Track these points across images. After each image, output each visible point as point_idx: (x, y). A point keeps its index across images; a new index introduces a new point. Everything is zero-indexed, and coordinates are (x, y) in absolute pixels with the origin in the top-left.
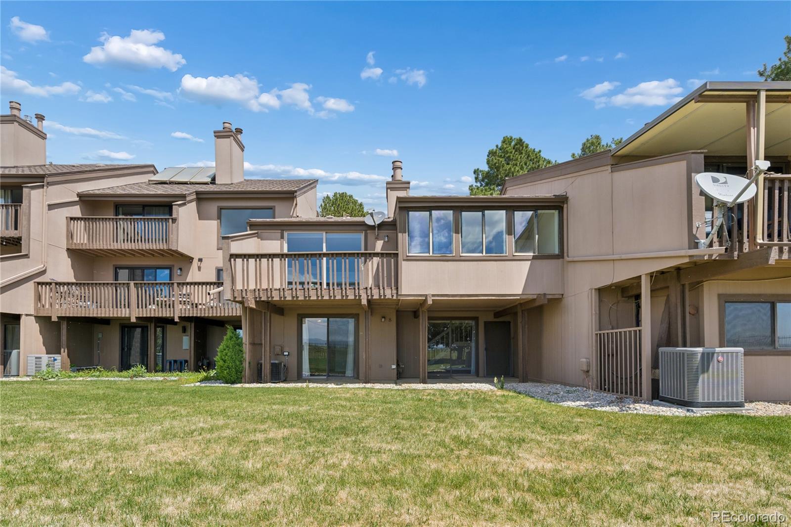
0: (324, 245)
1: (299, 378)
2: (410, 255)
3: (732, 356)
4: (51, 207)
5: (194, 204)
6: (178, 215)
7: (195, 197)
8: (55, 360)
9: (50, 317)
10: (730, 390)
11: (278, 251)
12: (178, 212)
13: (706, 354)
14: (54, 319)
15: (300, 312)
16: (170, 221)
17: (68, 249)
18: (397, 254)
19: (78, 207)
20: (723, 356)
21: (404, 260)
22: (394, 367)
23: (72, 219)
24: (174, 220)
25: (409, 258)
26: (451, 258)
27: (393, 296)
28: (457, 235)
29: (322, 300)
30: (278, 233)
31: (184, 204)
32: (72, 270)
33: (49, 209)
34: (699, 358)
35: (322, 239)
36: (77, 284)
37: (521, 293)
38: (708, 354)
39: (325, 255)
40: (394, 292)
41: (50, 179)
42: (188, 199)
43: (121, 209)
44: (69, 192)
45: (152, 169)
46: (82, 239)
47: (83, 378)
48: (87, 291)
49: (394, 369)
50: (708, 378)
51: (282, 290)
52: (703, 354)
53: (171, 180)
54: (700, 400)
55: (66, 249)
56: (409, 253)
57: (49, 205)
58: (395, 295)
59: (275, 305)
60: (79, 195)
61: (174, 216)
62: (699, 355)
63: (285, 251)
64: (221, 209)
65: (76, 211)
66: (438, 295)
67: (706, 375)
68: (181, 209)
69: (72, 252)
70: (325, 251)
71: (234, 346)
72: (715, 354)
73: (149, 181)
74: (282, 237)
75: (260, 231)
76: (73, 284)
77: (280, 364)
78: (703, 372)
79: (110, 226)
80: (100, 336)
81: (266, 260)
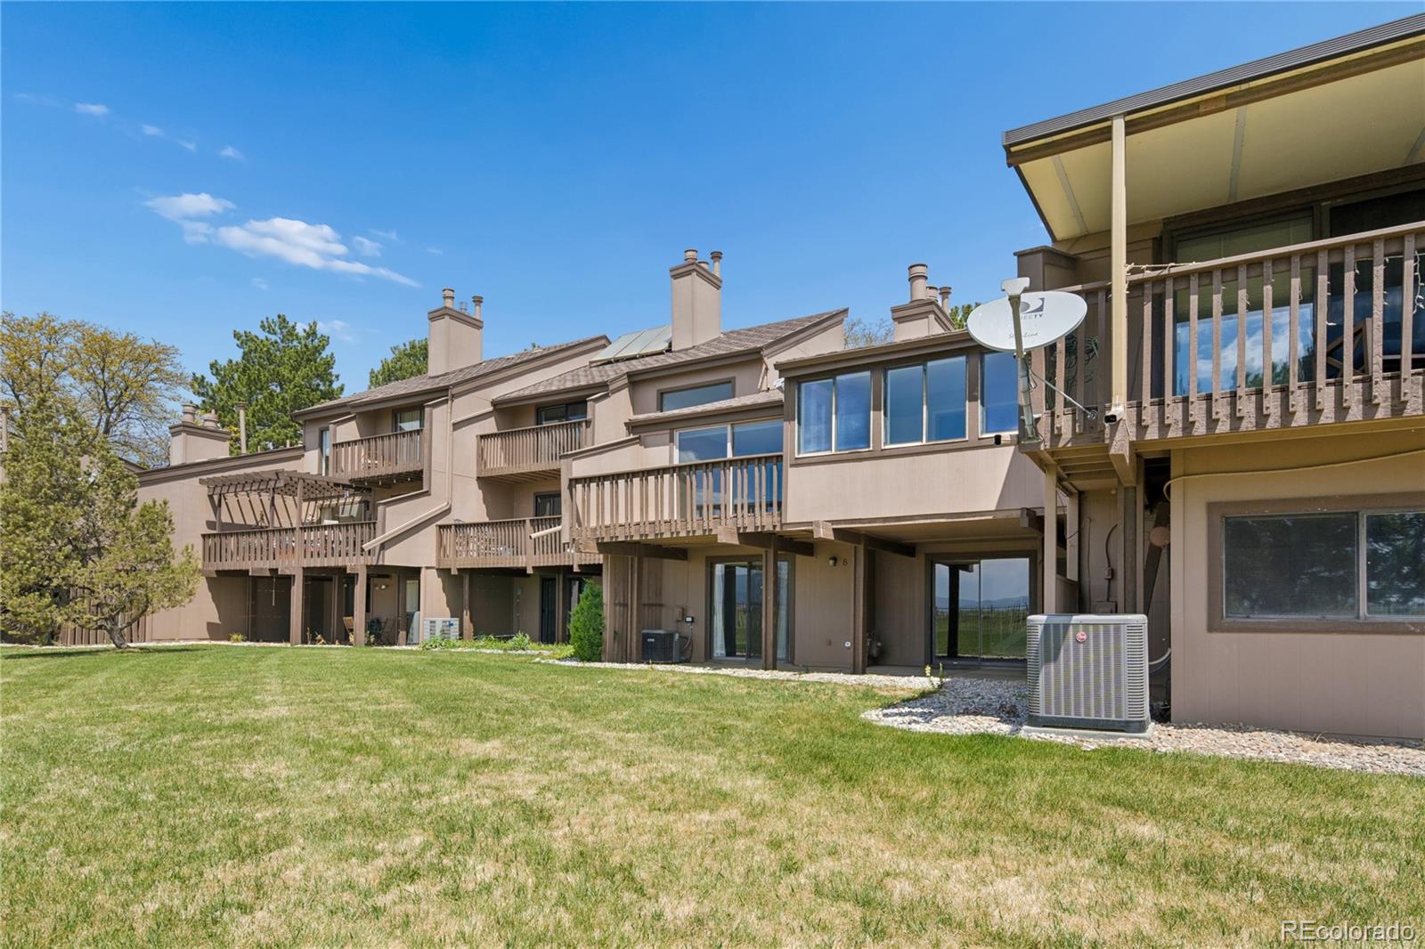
0: (729, 445)
1: (708, 659)
2: (801, 456)
3: (1107, 633)
4: (457, 426)
5: (625, 392)
6: (594, 415)
7: (626, 381)
8: (451, 625)
9: (449, 570)
10: (1102, 695)
11: (665, 463)
12: (594, 411)
13: (1052, 627)
14: (454, 572)
15: (711, 553)
16: (584, 424)
17: (479, 478)
18: (781, 456)
19: (492, 420)
20: (1086, 631)
21: (792, 466)
22: (848, 644)
23: (482, 437)
24: (588, 423)
25: (799, 462)
26: (865, 455)
27: (774, 527)
28: (876, 413)
29: (677, 537)
30: (665, 435)
31: (607, 396)
32: (484, 506)
33: (454, 430)
34: (1039, 634)
35: (726, 435)
36: (489, 524)
37: (994, 509)
38: (1056, 626)
39: (731, 462)
40: (776, 519)
41: (455, 391)
42: (611, 387)
43: (543, 413)
44: (480, 402)
45: (603, 342)
46: (499, 463)
47: (490, 650)
48: (502, 533)
49: (849, 648)
50: (1057, 672)
51: (627, 526)
52: (1046, 627)
53: (618, 356)
54: (1042, 713)
55: (475, 477)
56: (799, 453)
57: (454, 424)
58: (778, 525)
59: (660, 546)
60: (494, 404)
61: (589, 417)
62: (1040, 629)
63: (676, 462)
64: (662, 394)
65: (490, 426)
66: (845, 521)
67: (1052, 666)
68: (598, 406)
69: (484, 482)
70: (730, 455)
71: (589, 608)
72: (1071, 627)
73: (591, 363)
74: (672, 440)
75: (642, 435)
76: (485, 524)
77: (671, 635)
78: (1047, 661)
79: (529, 440)
80: (519, 593)
81: (638, 479)
